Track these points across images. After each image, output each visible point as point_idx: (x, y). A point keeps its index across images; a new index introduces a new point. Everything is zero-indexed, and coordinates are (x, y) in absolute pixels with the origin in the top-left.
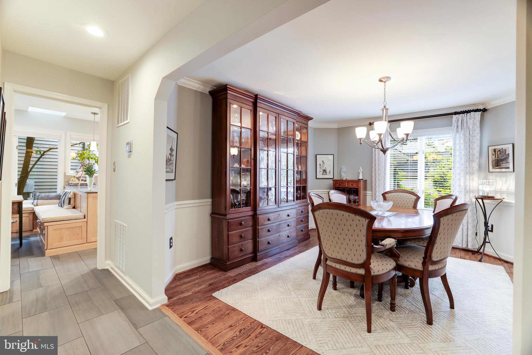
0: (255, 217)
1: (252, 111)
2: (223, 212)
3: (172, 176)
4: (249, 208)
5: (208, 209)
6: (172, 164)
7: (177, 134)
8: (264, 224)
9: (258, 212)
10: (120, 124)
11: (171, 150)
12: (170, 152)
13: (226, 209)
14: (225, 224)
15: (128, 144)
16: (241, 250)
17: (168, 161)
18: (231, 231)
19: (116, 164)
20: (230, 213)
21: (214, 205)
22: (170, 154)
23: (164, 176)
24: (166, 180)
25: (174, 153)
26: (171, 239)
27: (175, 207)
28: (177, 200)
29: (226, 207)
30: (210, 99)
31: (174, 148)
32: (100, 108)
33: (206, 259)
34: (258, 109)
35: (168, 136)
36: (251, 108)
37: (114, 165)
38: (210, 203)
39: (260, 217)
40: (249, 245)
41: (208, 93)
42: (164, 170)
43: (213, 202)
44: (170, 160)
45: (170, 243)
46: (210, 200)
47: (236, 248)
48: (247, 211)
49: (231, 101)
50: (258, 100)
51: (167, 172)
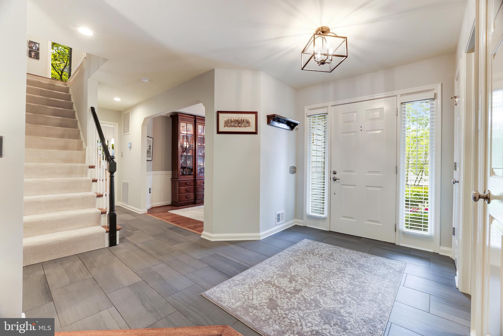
0: (195, 181)
1: (194, 125)
2: (177, 177)
3: (150, 159)
4: (192, 176)
5: (170, 177)
6: (150, 153)
7: (153, 138)
8: (201, 185)
9: (197, 179)
10: (125, 134)
11: (150, 146)
12: (149, 147)
13: (178, 176)
14: (177, 183)
15: (129, 144)
16: (187, 197)
17: (148, 152)
18: (181, 187)
19: (123, 153)
20: (180, 178)
21: (173, 174)
22: (149, 149)
23: (146, 158)
24: (147, 160)
25: (151, 148)
26: (150, 189)
27: (152, 174)
28: (153, 171)
29: (178, 175)
30: (171, 120)
31: (151, 145)
32: (115, 125)
33: (169, 202)
34: (197, 124)
35: (148, 140)
36: (193, 123)
37: (122, 154)
38: (171, 173)
39: (198, 181)
40: (192, 195)
41: (169, 116)
42: (146, 156)
43: (172, 173)
44: (149, 151)
45: (150, 191)
46: (171, 172)
47: (184, 196)
48: (191, 178)
49: (181, 121)
50: (197, 119)
51: (147, 157)
